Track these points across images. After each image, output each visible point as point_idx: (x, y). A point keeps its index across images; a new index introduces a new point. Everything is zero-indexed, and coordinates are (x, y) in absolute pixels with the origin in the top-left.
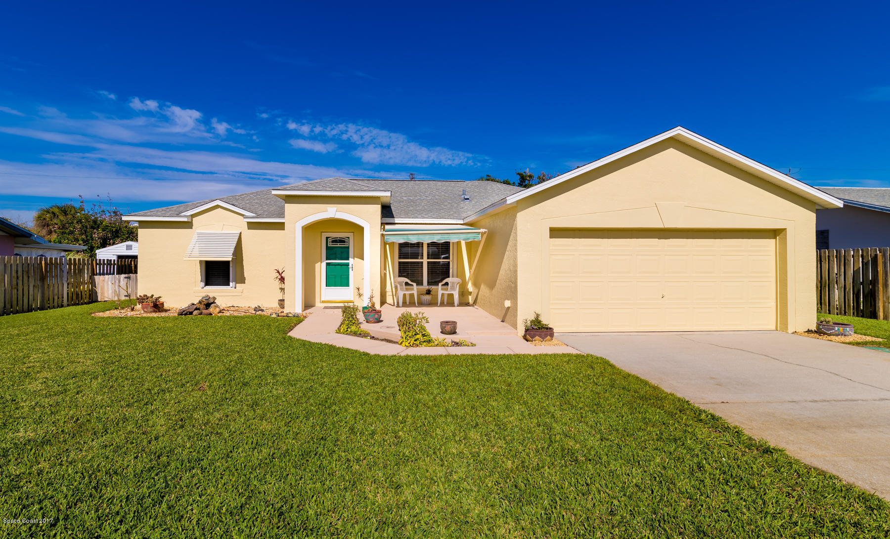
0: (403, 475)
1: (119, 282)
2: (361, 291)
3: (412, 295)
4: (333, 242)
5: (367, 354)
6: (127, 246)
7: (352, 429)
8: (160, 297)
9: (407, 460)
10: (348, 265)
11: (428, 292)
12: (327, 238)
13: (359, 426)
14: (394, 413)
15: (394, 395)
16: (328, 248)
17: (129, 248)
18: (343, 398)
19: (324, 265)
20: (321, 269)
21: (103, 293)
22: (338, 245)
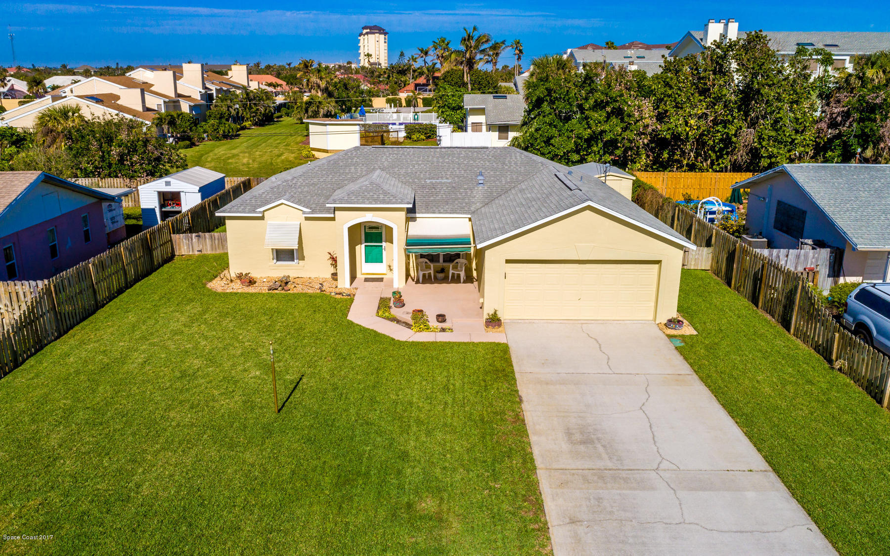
0: (400, 393)
1: (192, 239)
2: (391, 268)
3: (430, 274)
4: (369, 228)
5: (393, 339)
6: (166, 182)
7: (387, 379)
8: (249, 273)
9: (402, 389)
10: (382, 246)
11: (442, 270)
12: (365, 226)
13: (389, 378)
14: (401, 374)
15: (402, 366)
16: (366, 233)
17: (168, 184)
18: (384, 367)
19: (363, 246)
20: (361, 249)
21: (180, 249)
22: (374, 231)
